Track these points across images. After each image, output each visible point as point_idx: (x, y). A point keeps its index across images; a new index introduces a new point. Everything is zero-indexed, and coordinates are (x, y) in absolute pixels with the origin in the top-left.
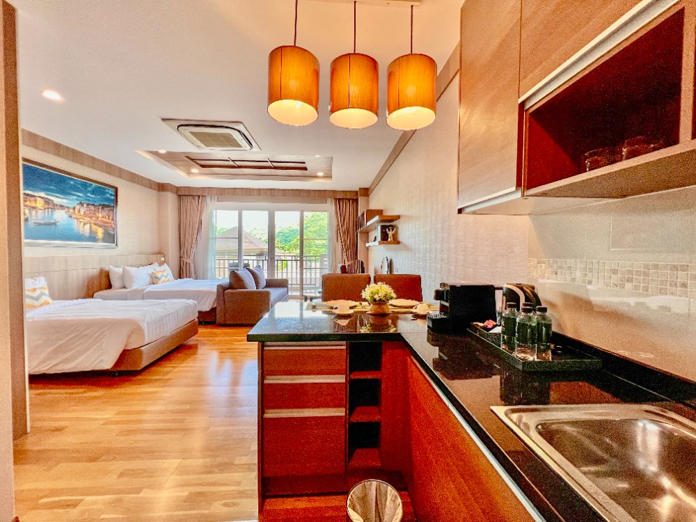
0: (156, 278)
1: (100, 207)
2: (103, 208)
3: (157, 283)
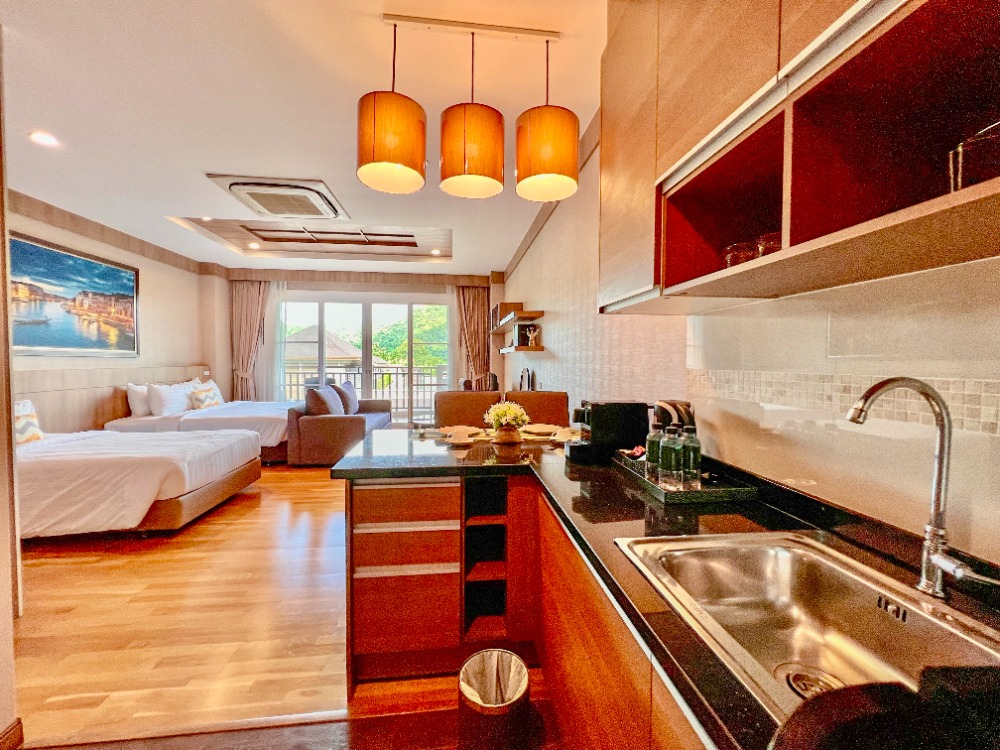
0: (198, 400)
1: (113, 299)
2: (116, 301)
3: (199, 407)
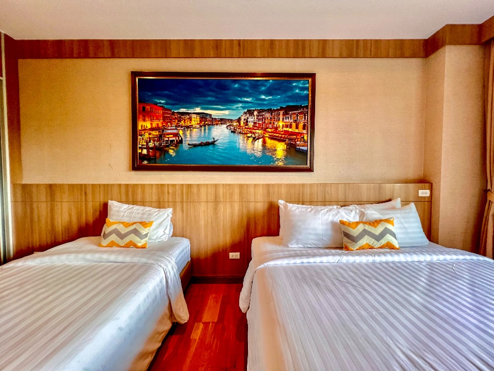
0: (347, 235)
1: (281, 113)
2: (285, 114)
3: (347, 248)
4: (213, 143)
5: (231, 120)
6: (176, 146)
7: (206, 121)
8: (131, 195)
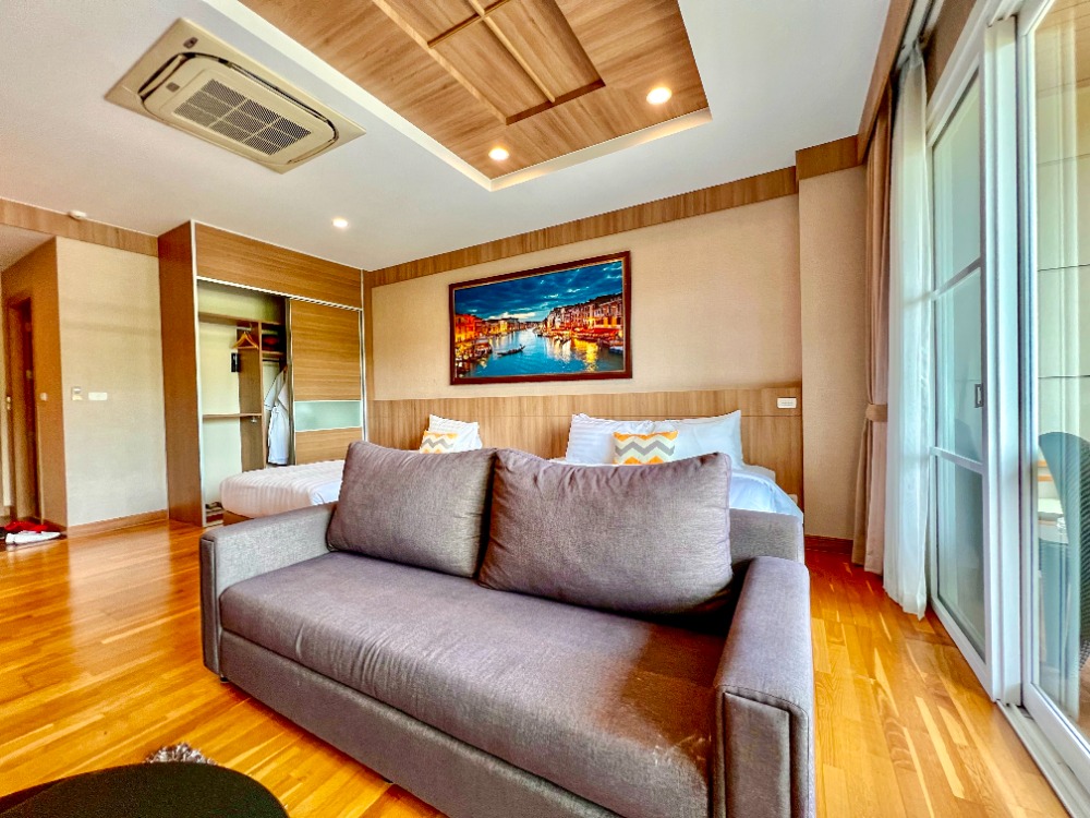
1: (591, 306)
2: (596, 307)
4: (520, 351)
5: (538, 323)
6: (487, 357)
7: (515, 327)
8: (448, 409)
